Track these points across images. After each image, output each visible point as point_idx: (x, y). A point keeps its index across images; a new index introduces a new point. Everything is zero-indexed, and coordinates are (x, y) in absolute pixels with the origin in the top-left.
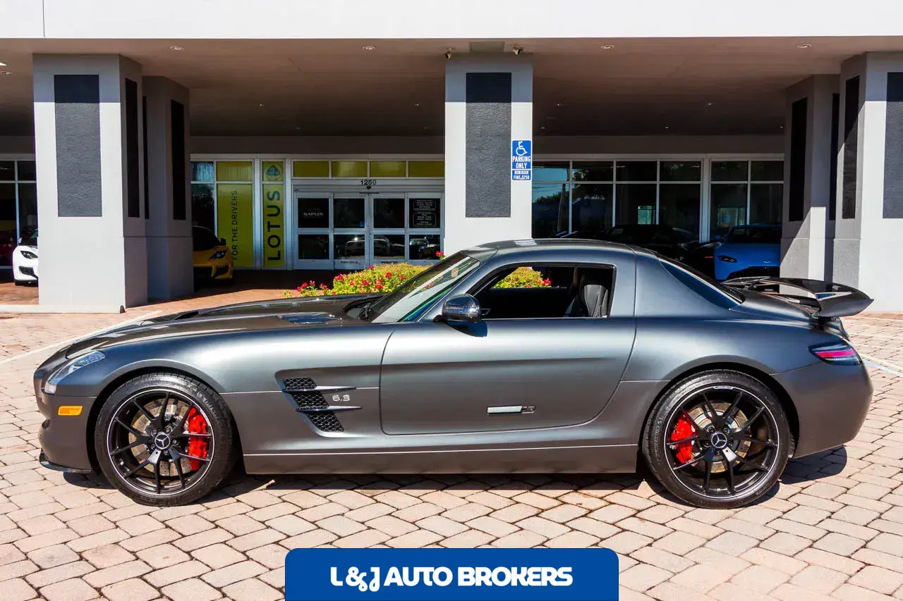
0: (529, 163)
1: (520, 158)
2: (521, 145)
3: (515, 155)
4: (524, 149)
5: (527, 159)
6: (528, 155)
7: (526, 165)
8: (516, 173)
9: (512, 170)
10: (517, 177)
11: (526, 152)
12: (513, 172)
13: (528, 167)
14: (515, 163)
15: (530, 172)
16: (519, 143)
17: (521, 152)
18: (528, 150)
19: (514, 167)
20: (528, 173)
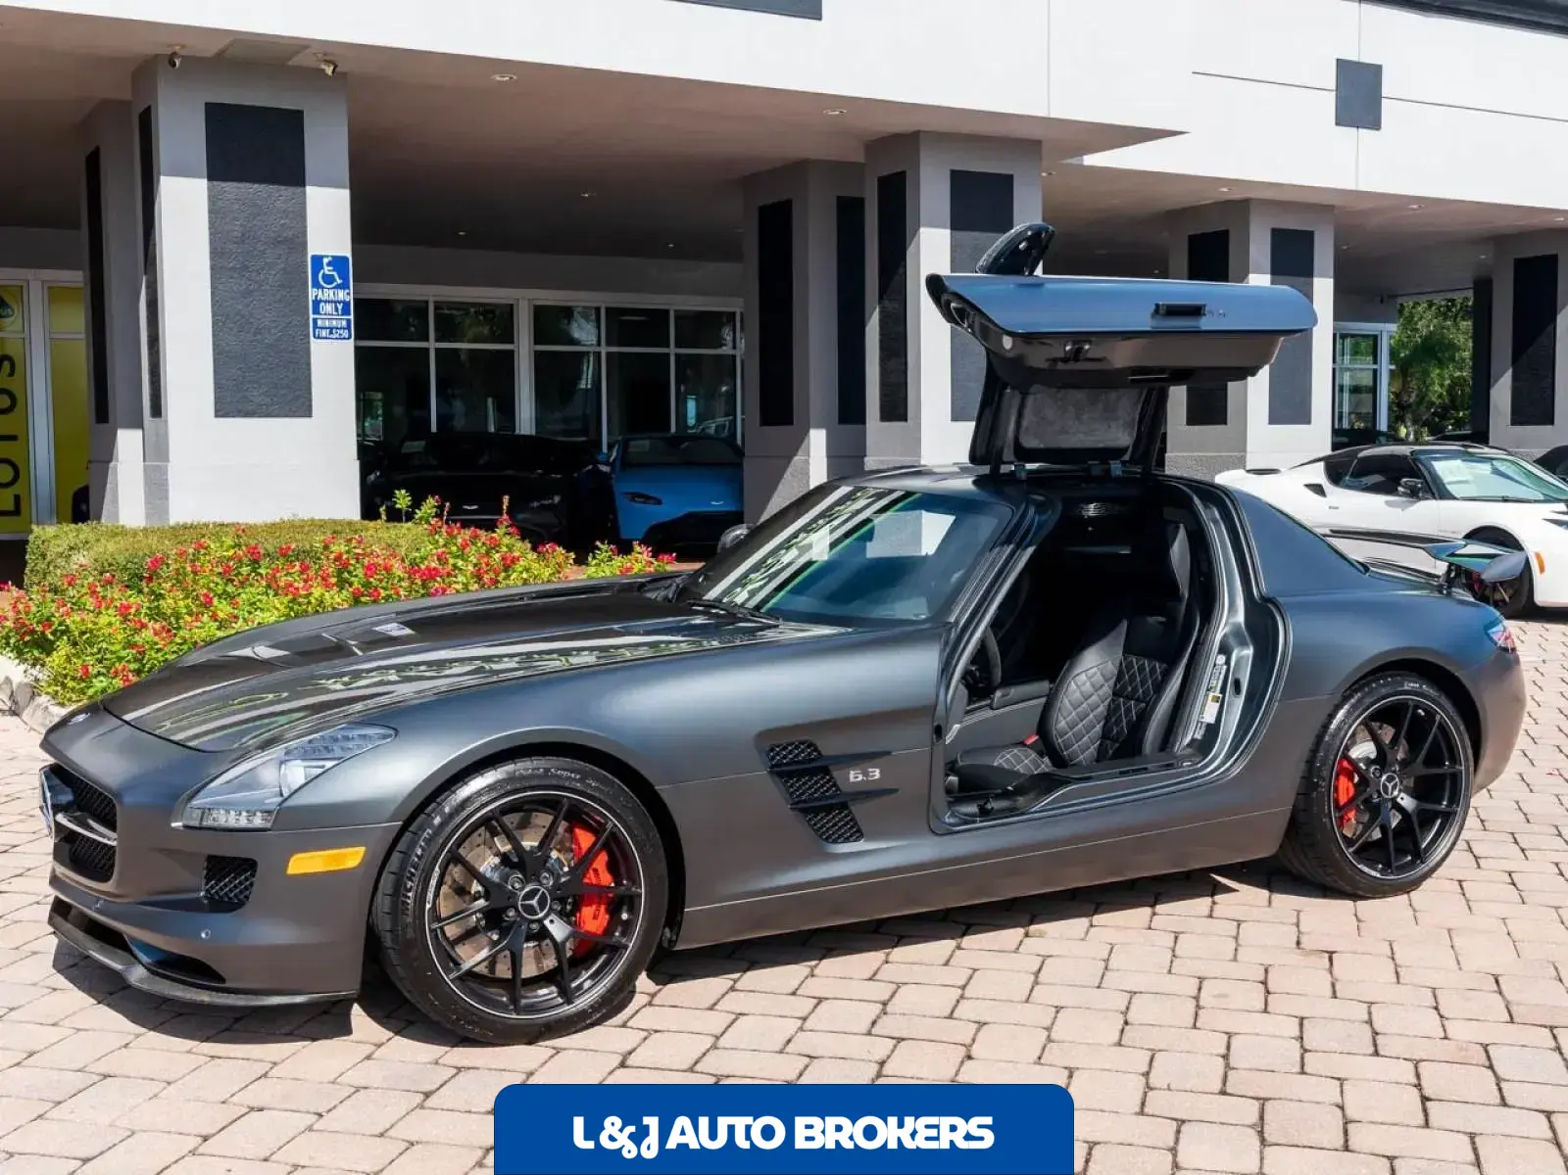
0: (346, 304)
1: (328, 294)
2: (329, 264)
3: (316, 285)
4: (335, 273)
5: (341, 295)
6: (344, 286)
7: (340, 307)
8: (319, 323)
9: (312, 316)
10: (324, 333)
11: (339, 281)
12: (315, 320)
13: (346, 311)
14: (317, 303)
15: (349, 321)
16: (326, 261)
17: (329, 279)
18: (344, 276)
19: (316, 311)
20: (344, 323)
